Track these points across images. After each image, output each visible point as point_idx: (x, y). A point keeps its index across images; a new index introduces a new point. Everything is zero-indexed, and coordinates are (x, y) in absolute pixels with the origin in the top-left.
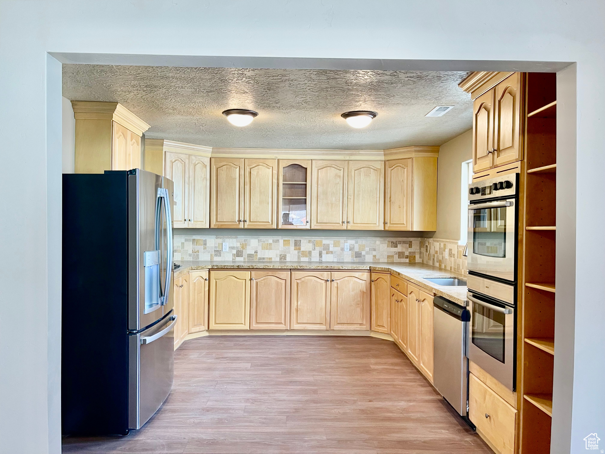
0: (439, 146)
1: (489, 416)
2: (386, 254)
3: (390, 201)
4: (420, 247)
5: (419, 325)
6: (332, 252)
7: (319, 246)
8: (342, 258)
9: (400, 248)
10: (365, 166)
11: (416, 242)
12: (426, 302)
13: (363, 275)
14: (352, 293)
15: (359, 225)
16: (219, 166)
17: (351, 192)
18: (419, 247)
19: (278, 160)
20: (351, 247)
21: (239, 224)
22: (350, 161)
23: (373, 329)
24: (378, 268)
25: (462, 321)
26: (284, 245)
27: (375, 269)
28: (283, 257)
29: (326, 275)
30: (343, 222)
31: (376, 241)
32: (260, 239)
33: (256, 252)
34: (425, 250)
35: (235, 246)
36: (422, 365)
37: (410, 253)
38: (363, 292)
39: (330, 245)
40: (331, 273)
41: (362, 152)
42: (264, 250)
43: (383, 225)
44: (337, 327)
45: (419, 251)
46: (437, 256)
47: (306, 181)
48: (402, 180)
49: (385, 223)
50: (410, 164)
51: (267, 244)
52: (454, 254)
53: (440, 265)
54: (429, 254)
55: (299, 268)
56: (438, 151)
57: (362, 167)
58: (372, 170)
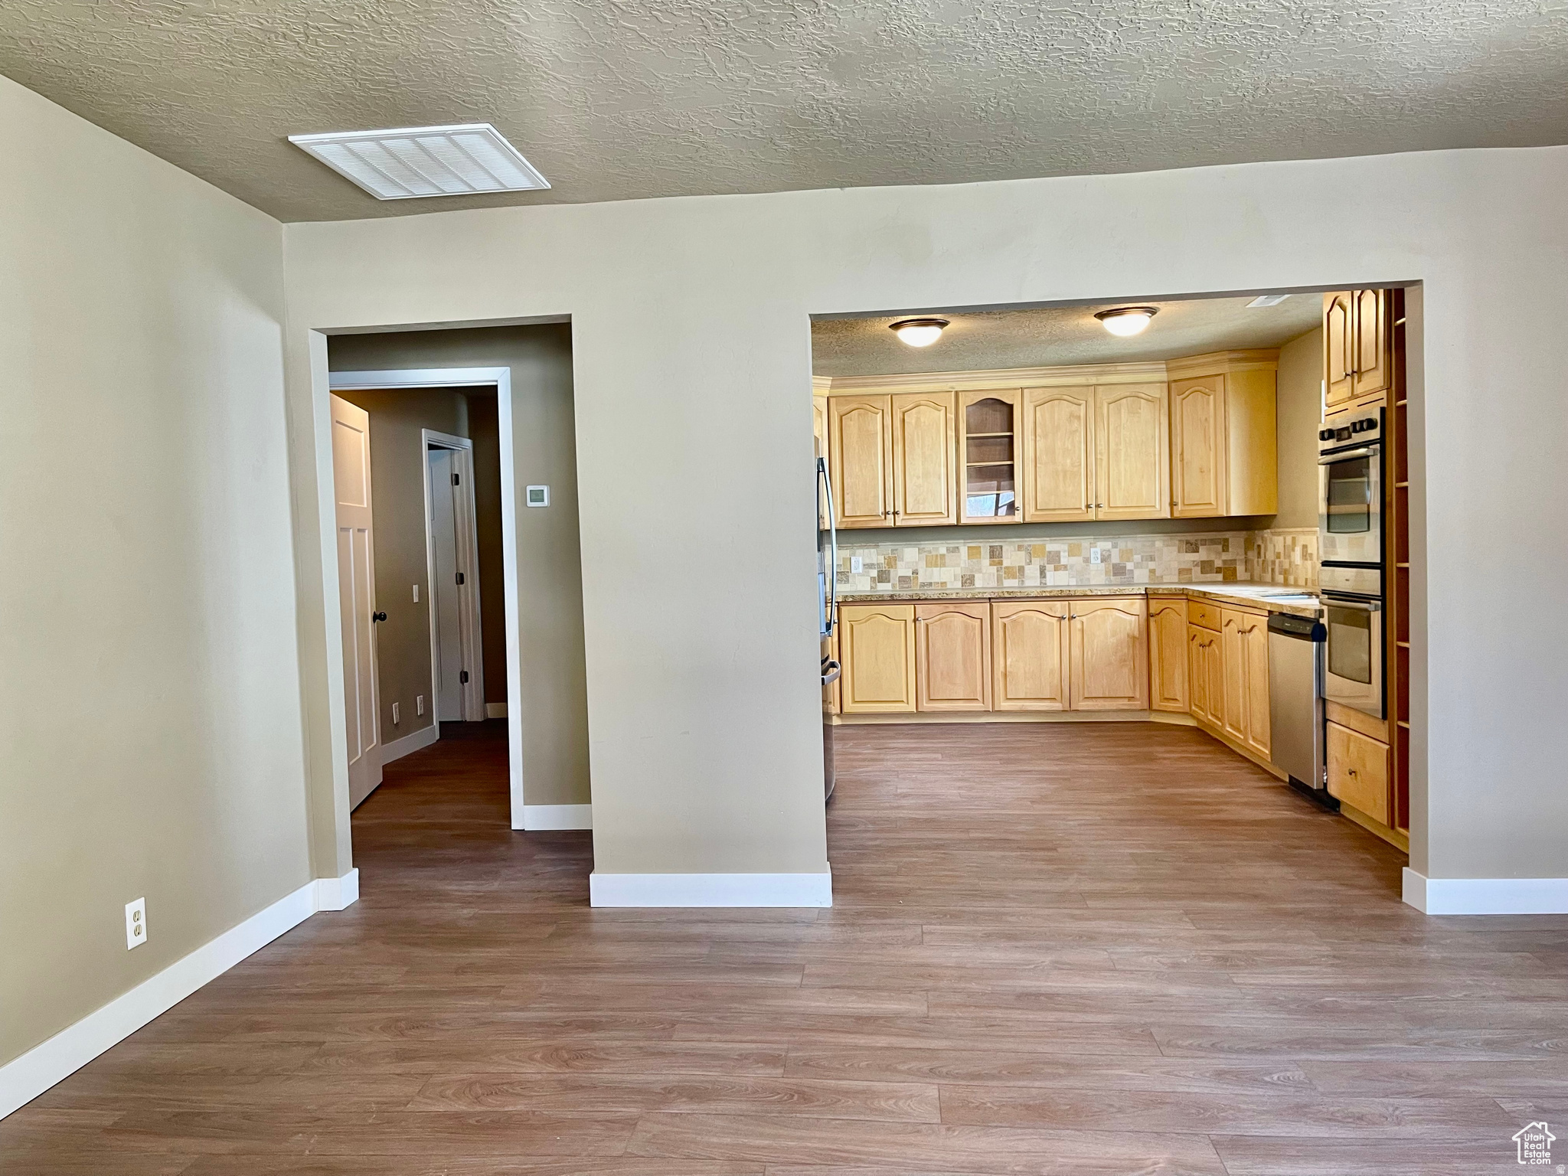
0: (1279, 348)
1: (1354, 772)
2: (1175, 566)
3: (1182, 460)
4: (1245, 549)
5: (1244, 674)
6: (1065, 567)
7: (1039, 556)
8: (1087, 576)
9: (1203, 554)
10: (1128, 394)
11: (1236, 539)
12: (1255, 630)
13: (1132, 604)
14: (1111, 640)
15: (1121, 510)
16: (844, 412)
17: (1102, 447)
18: (1243, 550)
19: (957, 393)
20: (1104, 556)
21: (885, 518)
22: (1100, 387)
23: (1155, 707)
24: (1163, 589)
25: (1313, 641)
26: (970, 556)
27: (1156, 592)
28: (968, 580)
29: (1059, 608)
30: (1088, 506)
31: (1154, 541)
32: (922, 546)
33: (915, 572)
34: (1256, 554)
35: (875, 562)
36: (1251, 742)
37: (1225, 562)
38: (1134, 638)
39: (1062, 554)
40: (1069, 604)
41: (1121, 367)
42: (930, 569)
43: (1168, 508)
44: (1084, 705)
45: (1243, 557)
46: (1280, 562)
47: (1011, 430)
48: (1204, 418)
49: (1172, 504)
50: (1220, 388)
51: (937, 556)
52: (1311, 554)
53: (1286, 579)
54: (1264, 561)
55: (1006, 595)
56: (1277, 358)
57: (1122, 396)
58: (1142, 400)
